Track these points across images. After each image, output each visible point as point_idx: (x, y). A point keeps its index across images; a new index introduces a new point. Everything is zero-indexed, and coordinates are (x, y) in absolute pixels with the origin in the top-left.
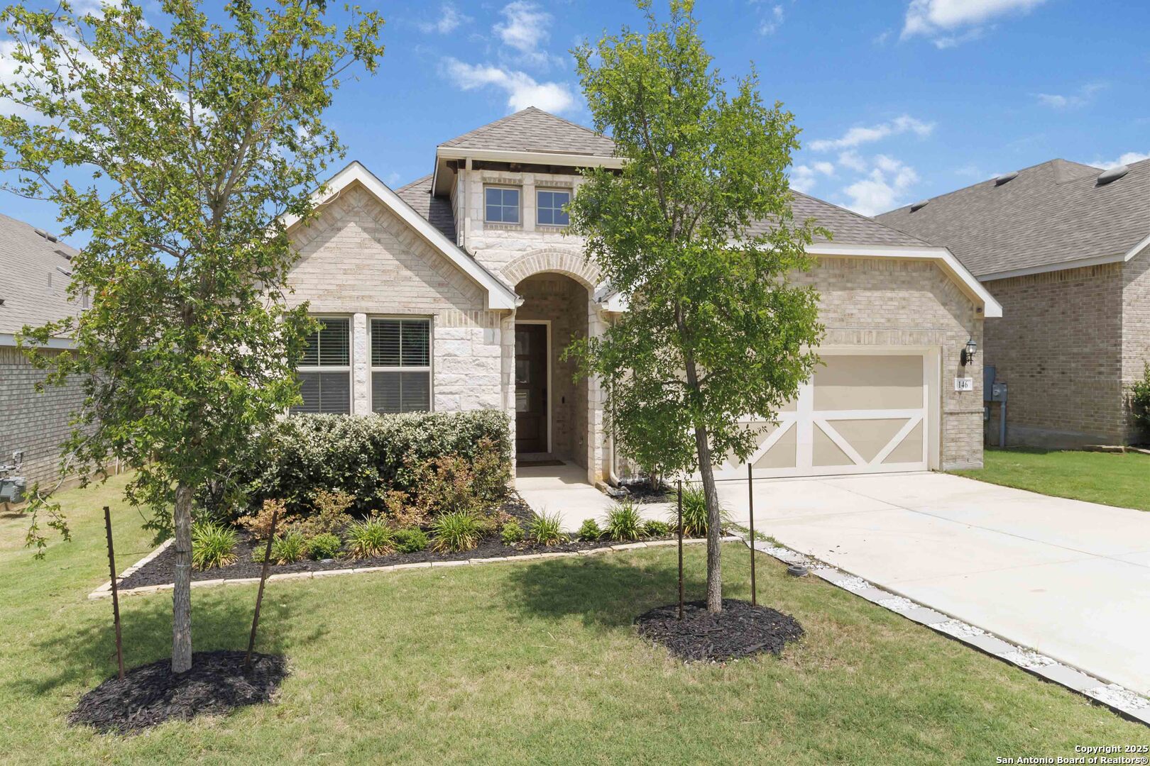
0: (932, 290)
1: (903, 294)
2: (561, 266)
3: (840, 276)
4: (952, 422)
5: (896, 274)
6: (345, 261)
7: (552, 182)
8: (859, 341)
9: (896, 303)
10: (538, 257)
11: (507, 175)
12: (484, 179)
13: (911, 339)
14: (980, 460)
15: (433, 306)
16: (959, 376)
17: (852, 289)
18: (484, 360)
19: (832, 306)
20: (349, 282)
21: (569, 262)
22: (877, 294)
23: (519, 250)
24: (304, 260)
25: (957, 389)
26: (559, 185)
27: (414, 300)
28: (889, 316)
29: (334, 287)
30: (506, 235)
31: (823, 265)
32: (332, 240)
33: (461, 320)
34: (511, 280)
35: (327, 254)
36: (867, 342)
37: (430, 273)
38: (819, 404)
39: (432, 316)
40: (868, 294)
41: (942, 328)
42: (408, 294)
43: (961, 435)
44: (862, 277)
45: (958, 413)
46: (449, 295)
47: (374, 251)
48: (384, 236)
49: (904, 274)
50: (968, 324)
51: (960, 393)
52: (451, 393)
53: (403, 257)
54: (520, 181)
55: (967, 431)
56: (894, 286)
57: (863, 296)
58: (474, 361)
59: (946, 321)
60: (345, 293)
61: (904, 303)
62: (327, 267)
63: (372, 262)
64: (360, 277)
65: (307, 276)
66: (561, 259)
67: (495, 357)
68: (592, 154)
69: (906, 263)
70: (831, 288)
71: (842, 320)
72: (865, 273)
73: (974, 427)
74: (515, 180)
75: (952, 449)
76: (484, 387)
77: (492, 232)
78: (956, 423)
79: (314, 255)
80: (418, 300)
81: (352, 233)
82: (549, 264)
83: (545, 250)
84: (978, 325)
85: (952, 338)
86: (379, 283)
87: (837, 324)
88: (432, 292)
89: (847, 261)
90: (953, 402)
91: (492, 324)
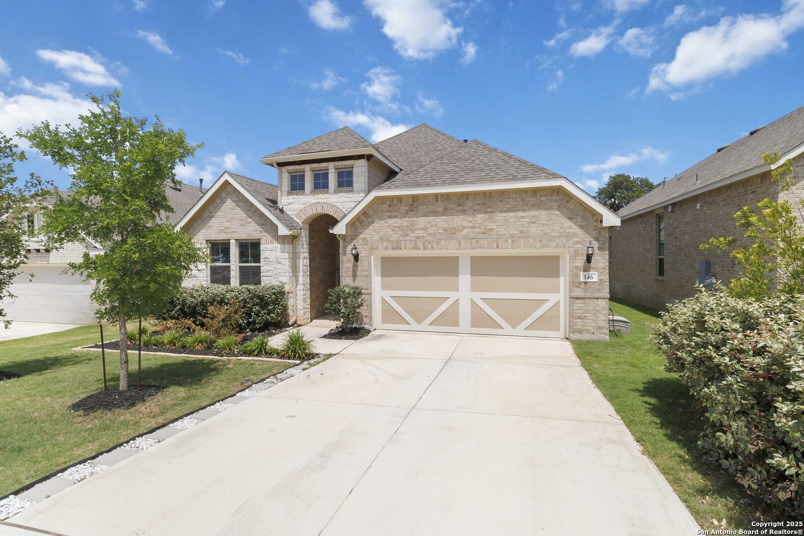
0: (559, 208)
1: (532, 213)
2: (323, 211)
3: (482, 204)
4: (579, 304)
5: (527, 199)
6: (227, 216)
7: (318, 168)
8: (498, 247)
9: (527, 220)
10: (312, 207)
11: (297, 167)
12: (288, 170)
13: (541, 244)
14: (606, 334)
15: (260, 235)
16: (585, 271)
17: (492, 212)
18: (280, 260)
19: (477, 224)
20: (229, 226)
21: (326, 208)
22: (511, 214)
23: (303, 204)
24: (213, 217)
25: (582, 280)
26: (322, 169)
27: (253, 232)
28: (522, 229)
29: (223, 228)
30: (297, 197)
31: (470, 198)
32: (223, 207)
33: (271, 241)
34: (299, 220)
35: (221, 214)
36: (504, 247)
37: (258, 219)
38: (474, 288)
39: (260, 239)
40: (505, 214)
41: (568, 236)
42: (250, 230)
43: (587, 315)
44: (499, 203)
45: (584, 298)
46: (266, 229)
47: (237, 211)
48: (241, 203)
49: (534, 199)
50: (594, 232)
51: (586, 283)
52: (267, 276)
53: (248, 212)
54: (303, 169)
55: (593, 312)
56: (526, 208)
57: (500, 216)
58: (277, 261)
59: (571, 231)
60: (227, 231)
61: (534, 219)
62: (221, 219)
63: (236, 216)
64: (232, 223)
65: (214, 224)
66: (323, 207)
67: (286, 259)
68: (331, 151)
69: (535, 191)
70: (476, 213)
71: (485, 233)
72: (502, 201)
73: (599, 309)
74: (301, 169)
75: (579, 324)
76: (281, 274)
77: (291, 197)
78: (582, 305)
79: (216, 215)
80: (254, 232)
81: (229, 203)
82: (317, 210)
83: (315, 203)
84: (603, 232)
85: (579, 242)
86: (239, 225)
87: (481, 236)
88: (259, 229)
89: (487, 194)
90: (579, 289)
91: (284, 242)
